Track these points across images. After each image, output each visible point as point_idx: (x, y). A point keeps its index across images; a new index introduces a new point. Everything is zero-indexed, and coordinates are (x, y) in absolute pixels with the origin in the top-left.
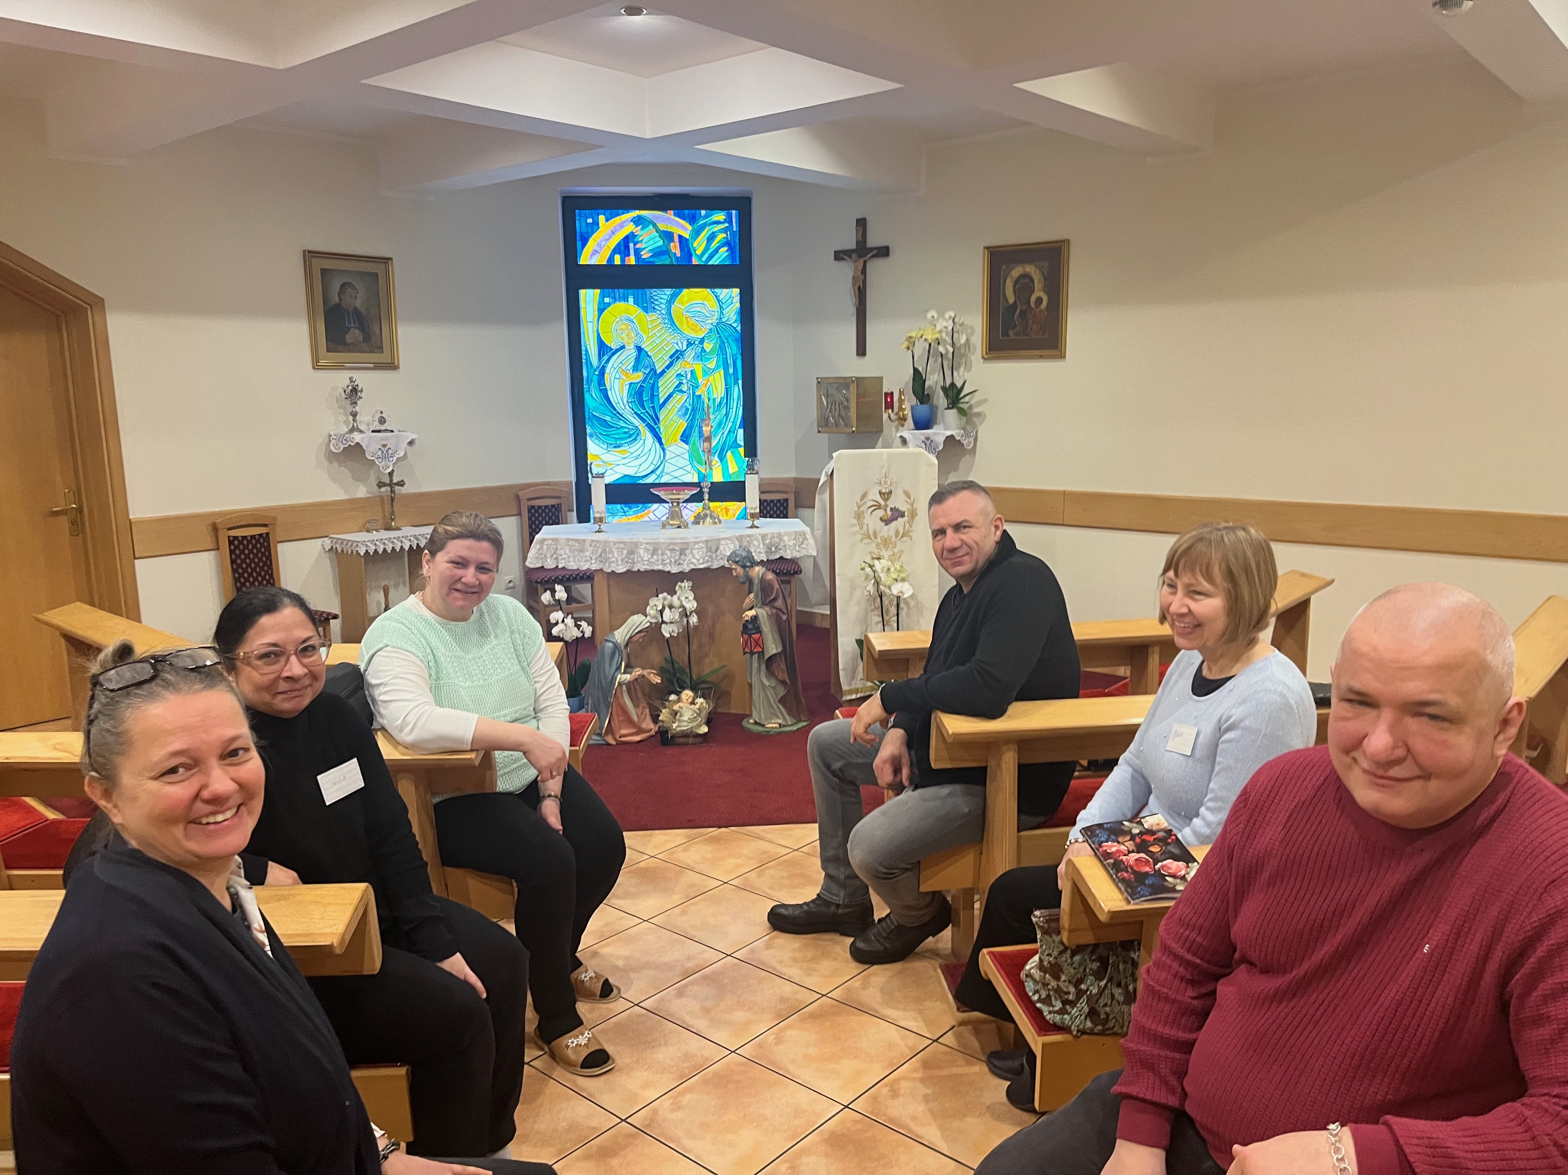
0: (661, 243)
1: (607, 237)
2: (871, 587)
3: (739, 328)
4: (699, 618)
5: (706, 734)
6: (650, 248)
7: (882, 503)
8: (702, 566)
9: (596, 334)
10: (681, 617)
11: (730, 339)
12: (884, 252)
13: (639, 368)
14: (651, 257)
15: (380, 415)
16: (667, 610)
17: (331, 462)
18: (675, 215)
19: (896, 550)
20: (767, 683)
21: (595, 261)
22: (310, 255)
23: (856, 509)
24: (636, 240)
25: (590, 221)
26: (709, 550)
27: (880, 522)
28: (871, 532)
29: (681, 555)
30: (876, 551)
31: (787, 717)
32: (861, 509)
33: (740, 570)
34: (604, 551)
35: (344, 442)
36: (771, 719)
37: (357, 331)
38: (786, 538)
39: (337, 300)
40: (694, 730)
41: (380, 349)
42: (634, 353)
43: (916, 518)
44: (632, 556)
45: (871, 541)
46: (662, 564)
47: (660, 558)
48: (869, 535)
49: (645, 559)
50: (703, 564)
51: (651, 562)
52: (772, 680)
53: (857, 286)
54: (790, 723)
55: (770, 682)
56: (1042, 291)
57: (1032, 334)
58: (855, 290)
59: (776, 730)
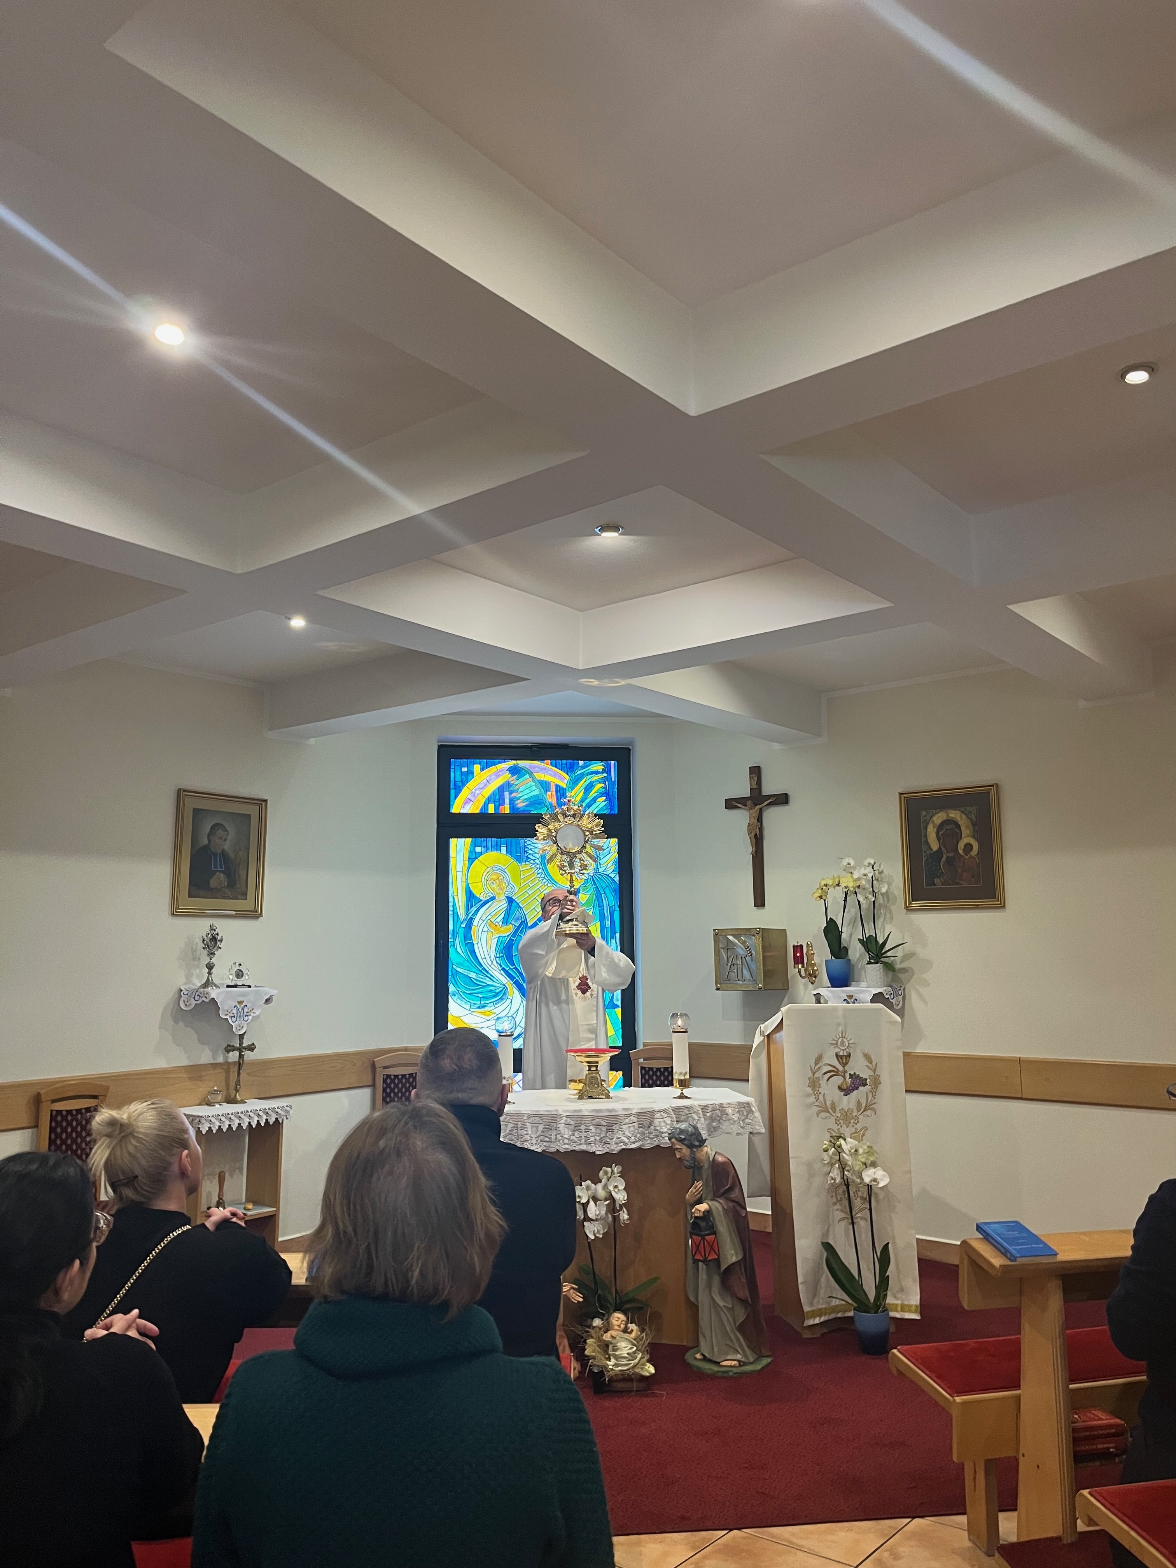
0: (536, 792)
1: (482, 786)
2: (835, 1173)
3: (617, 879)
4: (628, 1214)
5: (653, 1375)
6: (525, 797)
7: (840, 1068)
8: (633, 1146)
9: (464, 884)
10: (606, 1213)
11: (607, 890)
12: (783, 799)
13: (509, 921)
14: (526, 806)
15: (238, 968)
16: (592, 1203)
17: (176, 1022)
18: (552, 765)
19: (859, 1126)
20: (721, 1303)
21: (467, 809)
22: (181, 794)
23: (811, 1075)
24: (511, 789)
25: (465, 769)
26: (641, 1125)
27: (838, 1091)
28: (829, 1103)
29: (607, 1131)
30: (835, 1127)
31: (747, 1351)
32: (816, 1075)
33: (685, 1151)
34: (516, 1127)
35: (197, 998)
36: (727, 1354)
37: (222, 875)
38: (729, 1111)
39: (205, 841)
40: (637, 1370)
41: (244, 895)
42: (504, 905)
43: (880, 1087)
44: (549, 1133)
45: (829, 1115)
46: (585, 1143)
47: (583, 1135)
48: (827, 1108)
49: (565, 1136)
50: (634, 1143)
51: (573, 1141)
52: (729, 1298)
53: (753, 834)
54: (752, 1360)
55: (724, 1301)
56: (971, 837)
57: (962, 882)
58: (750, 839)
59: (735, 1370)
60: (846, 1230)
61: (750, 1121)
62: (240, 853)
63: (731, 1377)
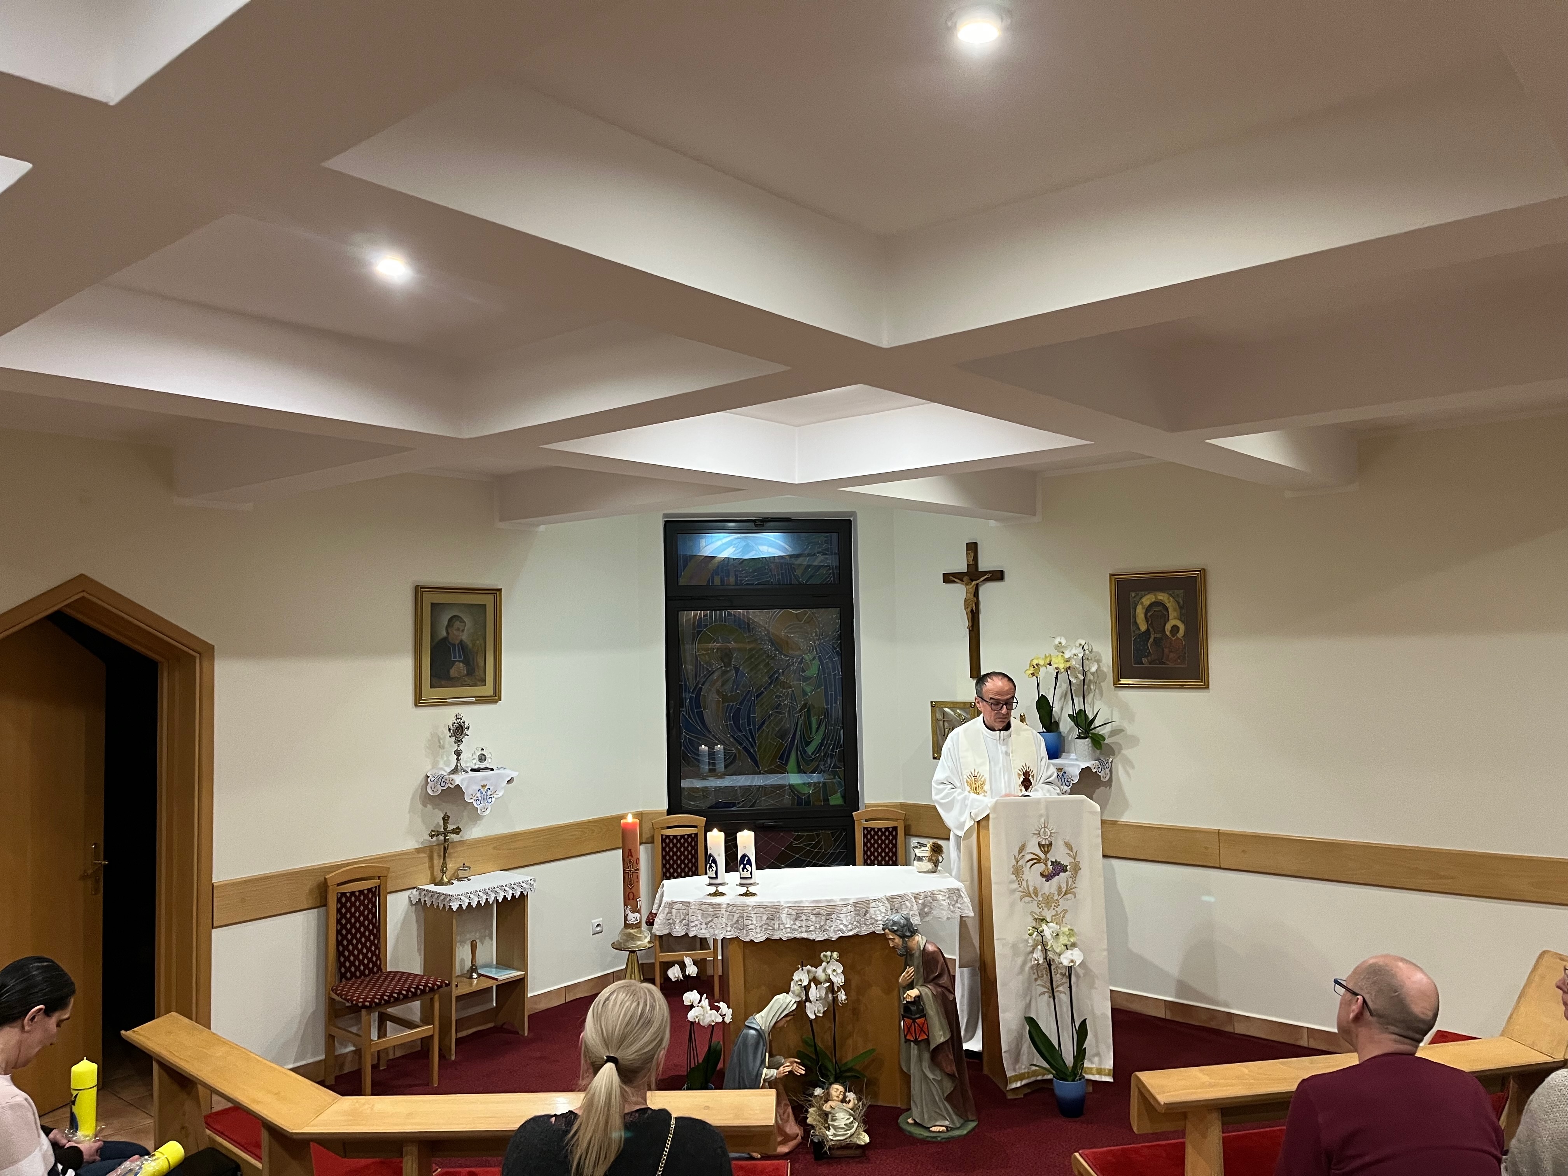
2: (1038, 955)
4: (846, 995)
5: (867, 1145)
7: (1042, 856)
8: (851, 933)
10: (826, 994)
12: (998, 576)
15: (481, 753)
16: (813, 985)
17: (425, 806)
19: (1059, 909)
20: (931, 1076)
21: (695, 582)
22: (419, 591)
23: (1014, 864)
26: (858, 913)
27: (1040, 878)
28: (1031, 889)
29: (826, 920)
30: (1037, 910)
31: (955, 1117)
32: (1020, 863)
33: (898, 940)
34: (741, 917)
35: (443, 784)
36: (936, 1120)
37: (461, 664)
38: (940, 897)
39: (444, 634)
40: (853, 1140)
42: (732, 674)
43: (1080, 873)
44: (773, 922)
45: (1032, 899)
46: (806, 931)
47: (804, 924)
48: (1030, 894)
49: (787, 926)
50: (851, 930)
51: (794, 929)
52: (938, 1072)
53: (969, 609)
54: (958, 1125)
55: (934, 1074)
56: (1178, 619)
57: (1168, 663)
58: (967, 613)
59: (943, 1135)
60: (1049, 1004)
61: (960, 906)
62: (478, 642)
63: (940, 1142)
